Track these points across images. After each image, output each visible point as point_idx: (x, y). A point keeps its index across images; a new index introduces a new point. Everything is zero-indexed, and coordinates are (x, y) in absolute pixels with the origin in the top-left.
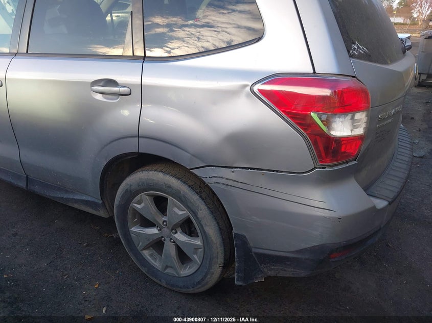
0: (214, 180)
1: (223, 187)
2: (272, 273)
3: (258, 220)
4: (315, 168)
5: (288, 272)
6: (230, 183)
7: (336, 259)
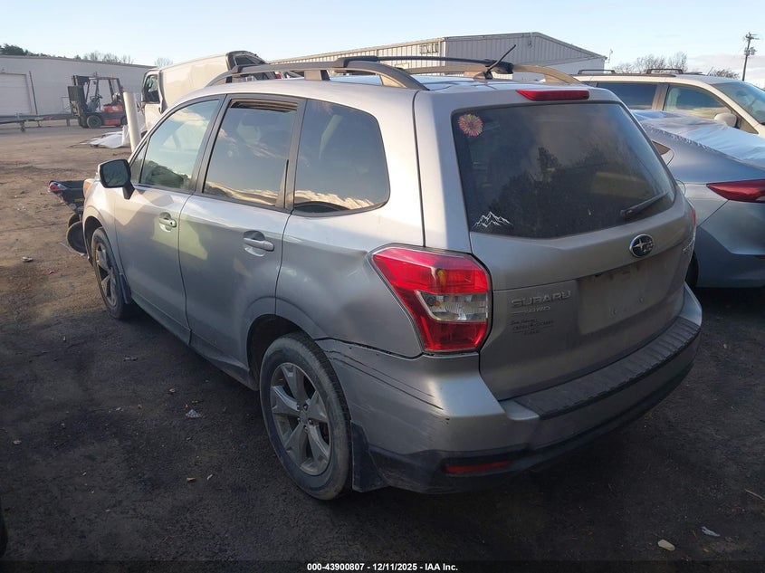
0: (333, 355)
1: (341, 364)
2: (391, 482)
3: (372, 409)
4: (423, 353)
5: (406, 484)
6: (347, 360)
7: (456, 476)
